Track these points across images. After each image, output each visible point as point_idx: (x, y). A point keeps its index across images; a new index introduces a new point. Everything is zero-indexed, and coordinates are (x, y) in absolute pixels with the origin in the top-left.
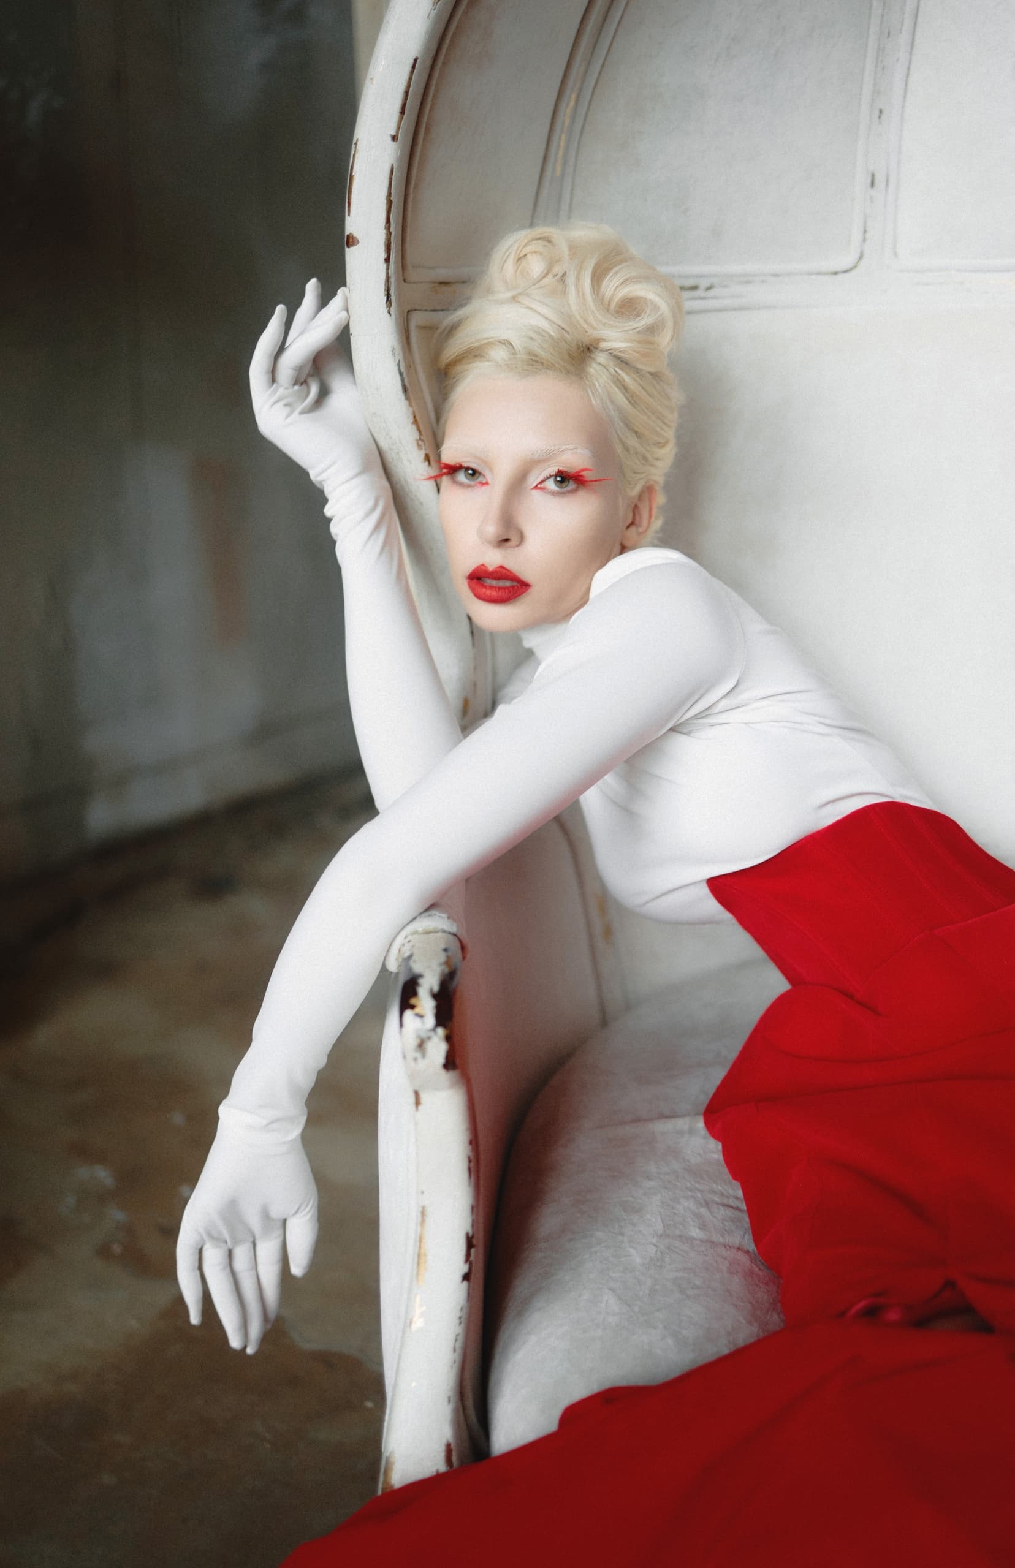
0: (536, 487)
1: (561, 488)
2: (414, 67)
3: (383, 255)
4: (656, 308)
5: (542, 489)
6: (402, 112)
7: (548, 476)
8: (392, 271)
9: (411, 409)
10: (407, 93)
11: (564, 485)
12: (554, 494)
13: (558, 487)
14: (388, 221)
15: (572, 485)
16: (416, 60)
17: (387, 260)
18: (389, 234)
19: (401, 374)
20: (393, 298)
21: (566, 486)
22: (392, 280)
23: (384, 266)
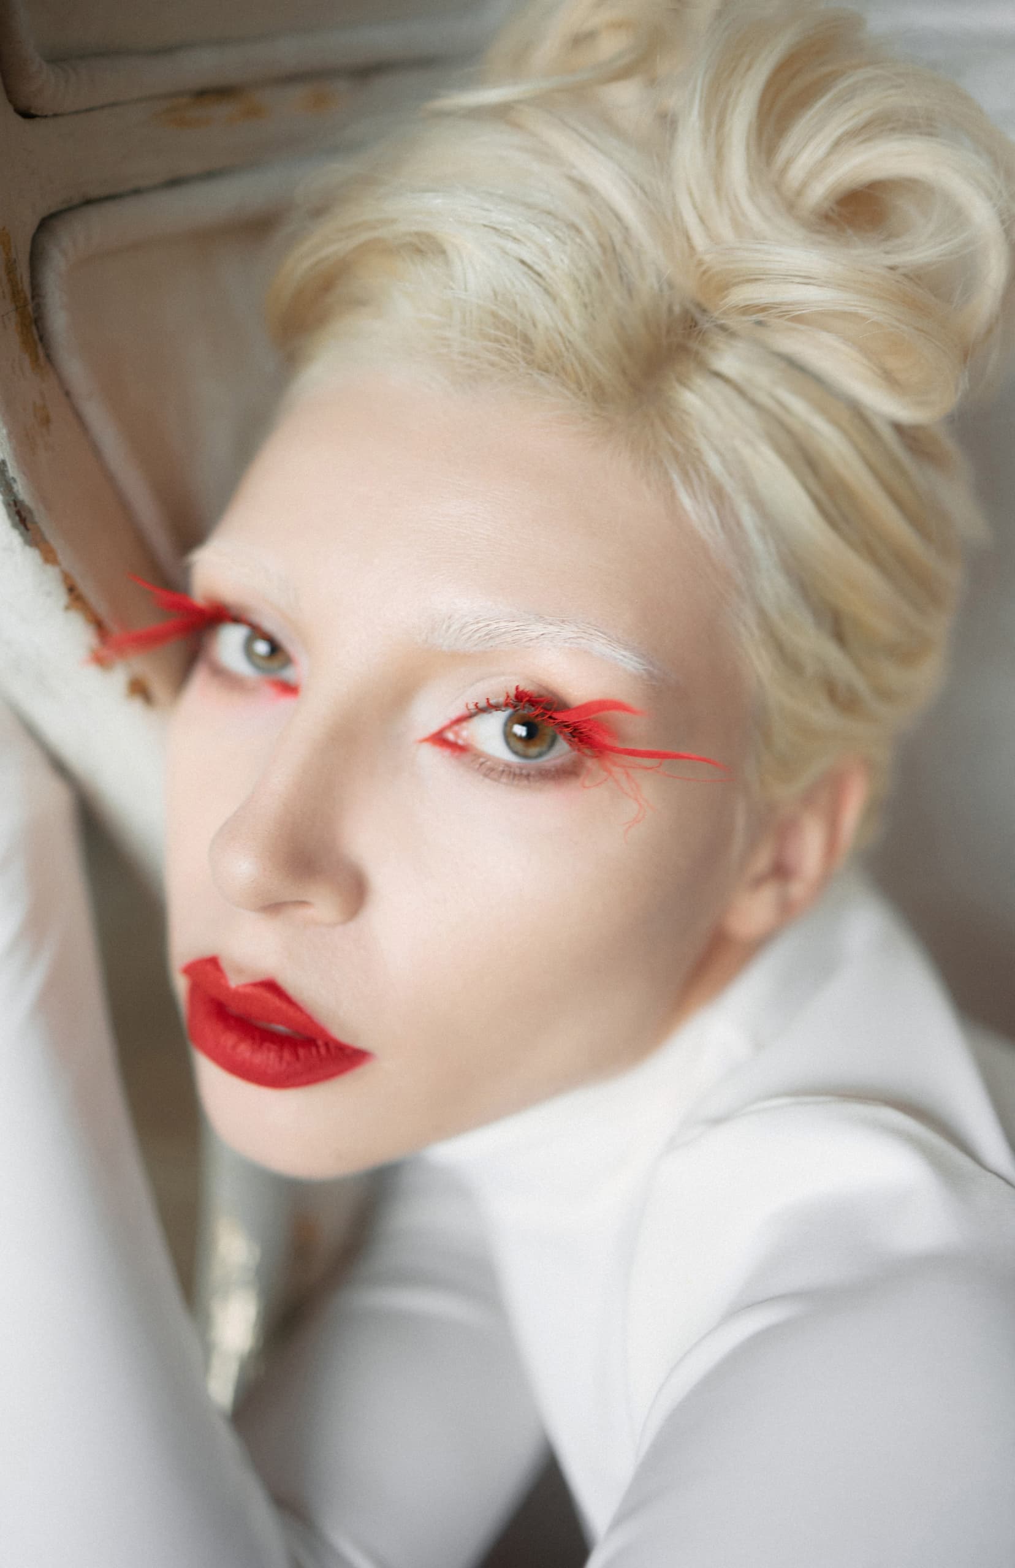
0: (439, 739)
1: (525, 756)
4: (957, 216)
5: (458, 749)
7: (482, 704)
9: (52, 574)
11: (533, 750)
12: (491, 770)
13: (516, 753)
15: (562, 751)
21: (540, 755)
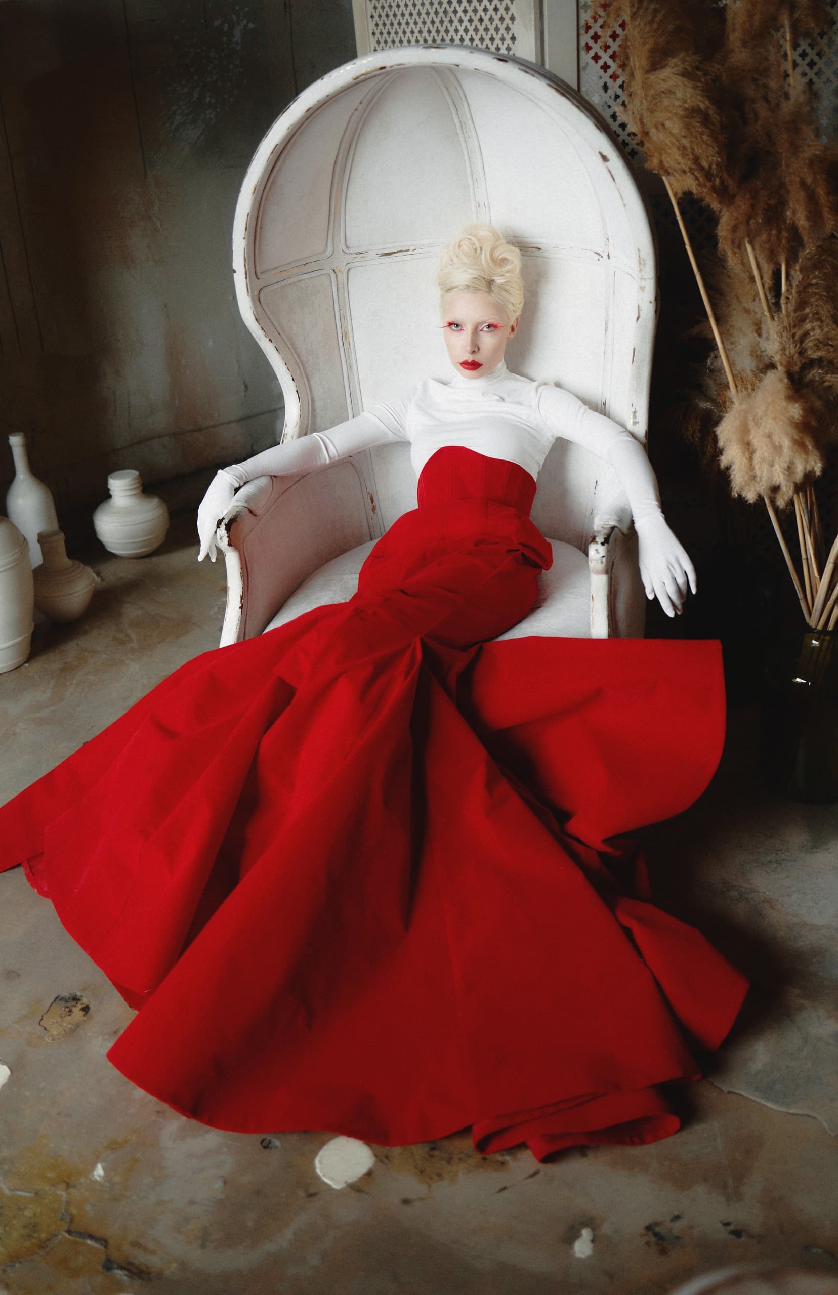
0: (481, 330)
2: (248, 215)
3: (245, 276)
6: (246, 230)
8: (248, 281)
10: (247, 224)
14: (245, 265)
16: (248, 214)
17: (246, 278)
18: (246, 269)
19: (254, 315)
20: (249, 290)
22: (248, 284)
23: (245, 280)
